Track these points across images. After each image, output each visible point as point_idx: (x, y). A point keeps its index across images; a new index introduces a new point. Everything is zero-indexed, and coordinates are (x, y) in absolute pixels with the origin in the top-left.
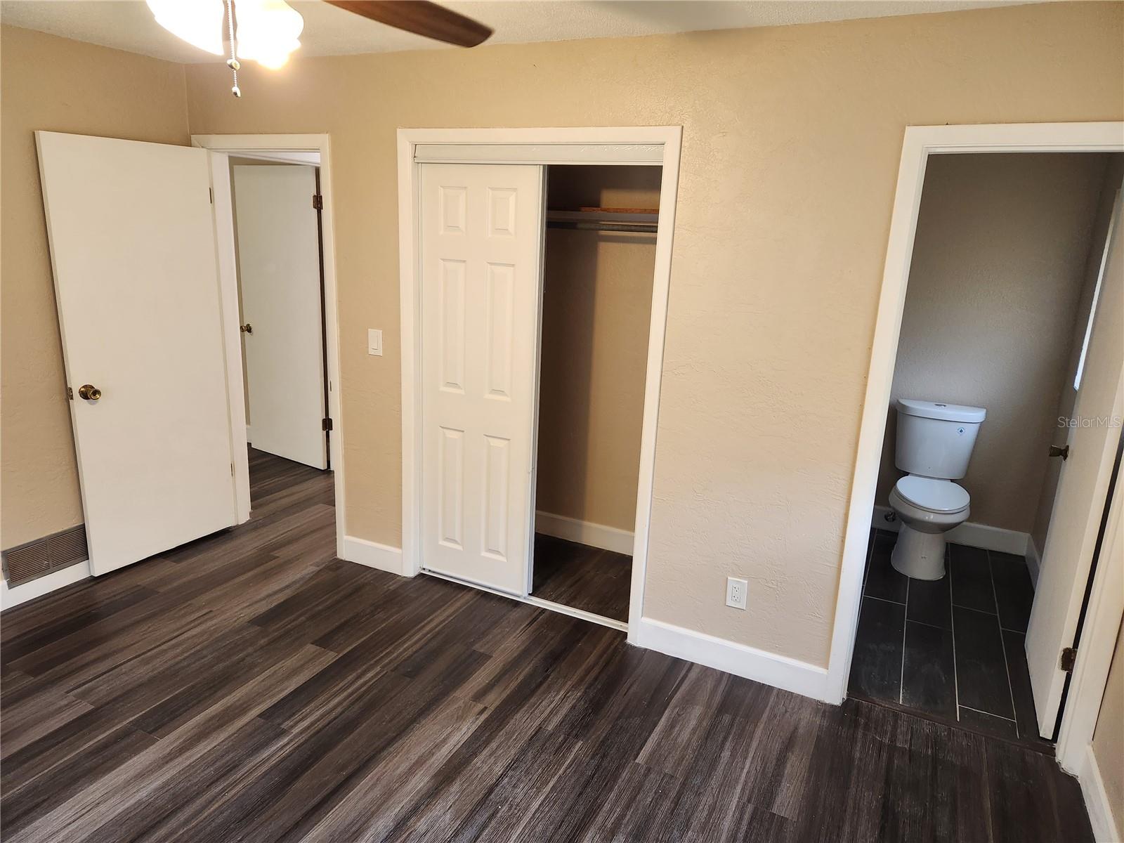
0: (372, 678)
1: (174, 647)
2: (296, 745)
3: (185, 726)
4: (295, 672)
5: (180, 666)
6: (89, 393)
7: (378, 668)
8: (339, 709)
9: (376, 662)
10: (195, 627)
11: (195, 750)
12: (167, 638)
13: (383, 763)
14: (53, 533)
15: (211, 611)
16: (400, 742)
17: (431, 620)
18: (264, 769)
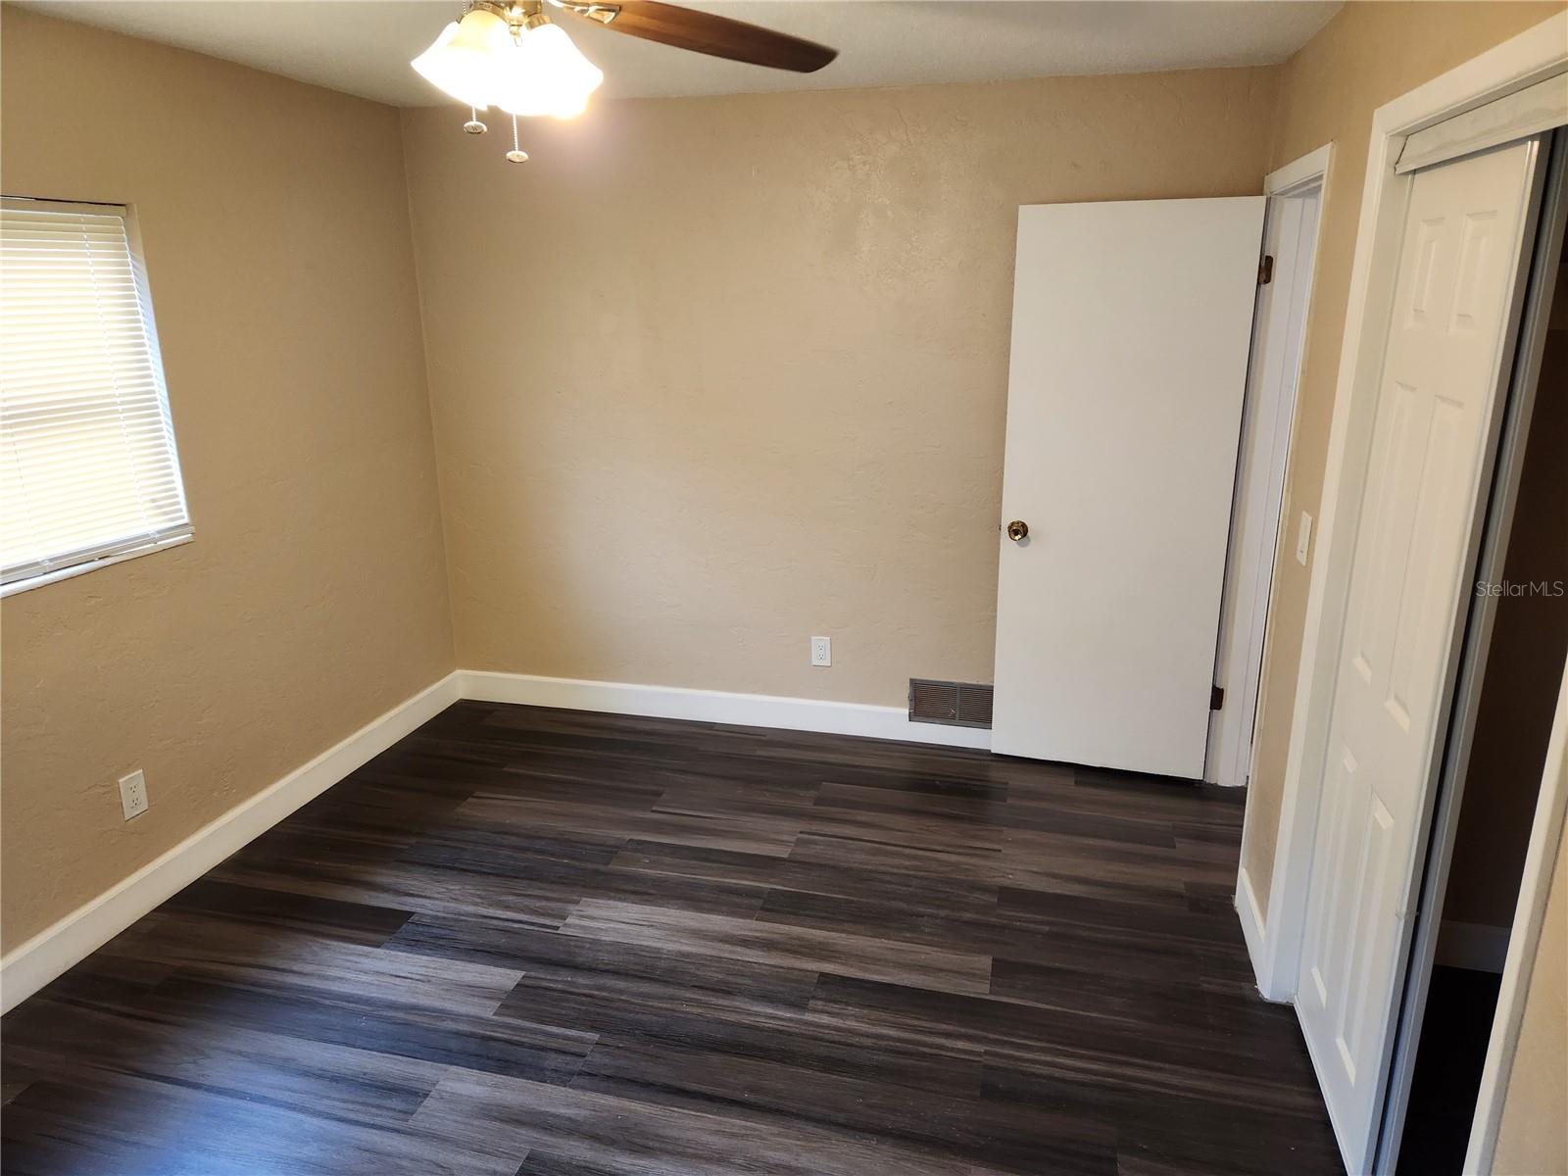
0: (959, 1051)
1: (915, 858)
2: (781, 1028)
3: (782, 926)
4: (924, 969)
5: (881, 876)
6: (1019, 530)
7: (981, 1048)
8: (869, 1042)
9: (997, 1040)
10: (959, 854)
11: (748, 951)
12: (923, 846)
13: (775, 1130)
14: (968, 682)
15: (1000, 851)
16: (825, 1133)
17: (1160, 1070)
18: (732, 1017)
